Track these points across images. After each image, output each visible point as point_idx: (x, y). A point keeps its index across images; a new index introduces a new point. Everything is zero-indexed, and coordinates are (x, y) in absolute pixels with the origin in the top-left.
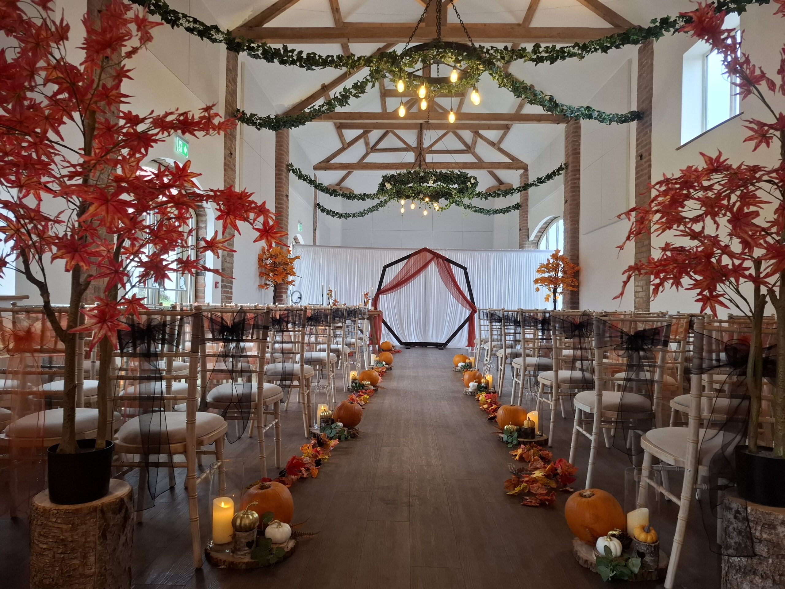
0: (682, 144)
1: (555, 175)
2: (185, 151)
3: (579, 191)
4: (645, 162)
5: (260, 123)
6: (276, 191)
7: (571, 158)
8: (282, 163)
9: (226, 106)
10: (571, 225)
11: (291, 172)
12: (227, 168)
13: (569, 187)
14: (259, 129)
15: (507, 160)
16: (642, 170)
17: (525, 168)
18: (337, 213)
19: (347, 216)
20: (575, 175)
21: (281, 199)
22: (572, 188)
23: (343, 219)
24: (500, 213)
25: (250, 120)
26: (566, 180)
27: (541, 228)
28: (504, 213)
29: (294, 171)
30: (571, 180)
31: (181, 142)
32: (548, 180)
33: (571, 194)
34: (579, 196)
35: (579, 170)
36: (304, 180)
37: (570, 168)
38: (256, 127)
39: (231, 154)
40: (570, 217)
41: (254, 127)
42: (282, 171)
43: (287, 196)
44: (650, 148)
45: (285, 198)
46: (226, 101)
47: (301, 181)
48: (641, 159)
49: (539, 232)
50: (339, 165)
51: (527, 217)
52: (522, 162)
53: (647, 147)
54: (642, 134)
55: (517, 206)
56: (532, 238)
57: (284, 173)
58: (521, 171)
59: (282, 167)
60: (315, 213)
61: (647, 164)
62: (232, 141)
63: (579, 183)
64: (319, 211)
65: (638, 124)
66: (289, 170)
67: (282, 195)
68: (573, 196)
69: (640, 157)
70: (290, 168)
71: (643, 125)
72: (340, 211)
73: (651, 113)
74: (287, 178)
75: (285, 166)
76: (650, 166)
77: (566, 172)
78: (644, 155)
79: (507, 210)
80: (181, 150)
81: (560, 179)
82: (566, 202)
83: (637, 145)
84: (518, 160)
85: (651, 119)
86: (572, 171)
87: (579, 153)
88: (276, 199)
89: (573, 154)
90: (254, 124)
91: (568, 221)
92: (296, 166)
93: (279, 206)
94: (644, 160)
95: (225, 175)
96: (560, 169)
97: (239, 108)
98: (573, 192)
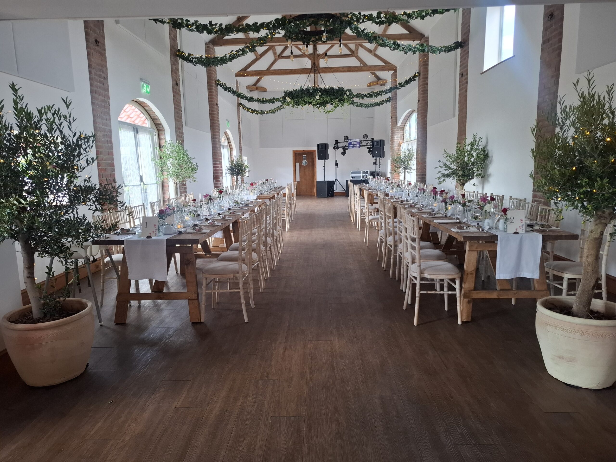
0: (484, 71)
1: (411, 81)
2: (148, 90)
3: (427, 94)
4: (465, 80)
5: (195, 61)
6: (209, 101)
7: (422, 68)
8: (212, 80)
9: (170, 49)
10: (422, 119)
11: (219, 86)
12: (175, 94)
13: (421, 90)
14: (195, 65)
15: (381, 63)
16: (462, 85)
17: (394, 69)
18: (255, 110)
19: (262, 113)
20: (425, 81)
21: (213, 107)
22: (422, 91)
23: (259, 115)
24: (375, 105)
25: (187, 59)
26: (419, 84)
27: (406, 117)
28: (379, 106)
29: (221, 85)
30: (422, 85)
31: (145, 85)
32: (407, 84)
33: (421, 96)
34: (427, 97)
35: (427, 78)
36: (229, 91)
37: (421, 74)
38: (193, 64)
39: (177, 83)
40: (421, 113)
41: (191, 64)
42: (212, 86)
43: (217, 104)
44: (467, 70)
45: (216, 107)
46: (170, 45)
47: (227, 92)
48: (462, 77)
49: (404, 119)
50: (254, 73)
51: (396, 108)
52: (392, 65)
53: (466, 69)
54: (463, 58)
55: (389, 100)
56: (399, 124)
57: (214, 88)
58: (392, 72)
59: (212, 83)
60: (238, 110)
61: (465, 81)
62: (177, 74)
63: (427, 88)
64: (241, 109)
65: (461, 50)
66: (218, 85)
67: (213, 104)
68: (423, 97)
69: (462, 75)
70: (218, 83)
71: (464, 51)
72: (257, 109)
73: (468, 44)
74: (216, 91)
75: (214, 82)
76: (467, 82)
77: (419, 78)
78: (464, 74)
79: (382, 103)
80: (145, 91)
81: (415, 84)
82: (419, 101)
83: (460, 66)
84: (389, 63)
85: (468, 48)
86: (423, 78)
87: (428, 65)
88: (209, 107)
89: (424, 65)
90: (191, 62)
91: (420, 116)
92: (222, 81)
93: (212, 112)
94: (464, 78)
95: (174, 100)
96: (415, 76)
97: (179, 48)
98: (424, 94)
